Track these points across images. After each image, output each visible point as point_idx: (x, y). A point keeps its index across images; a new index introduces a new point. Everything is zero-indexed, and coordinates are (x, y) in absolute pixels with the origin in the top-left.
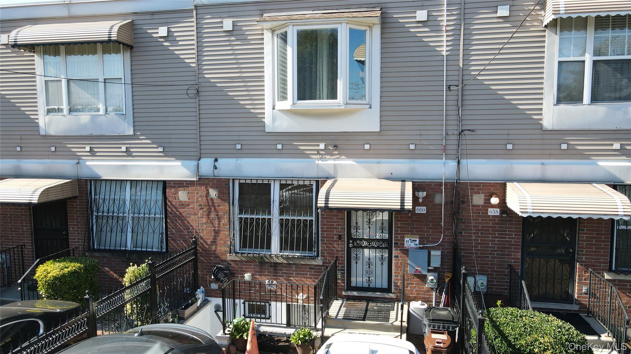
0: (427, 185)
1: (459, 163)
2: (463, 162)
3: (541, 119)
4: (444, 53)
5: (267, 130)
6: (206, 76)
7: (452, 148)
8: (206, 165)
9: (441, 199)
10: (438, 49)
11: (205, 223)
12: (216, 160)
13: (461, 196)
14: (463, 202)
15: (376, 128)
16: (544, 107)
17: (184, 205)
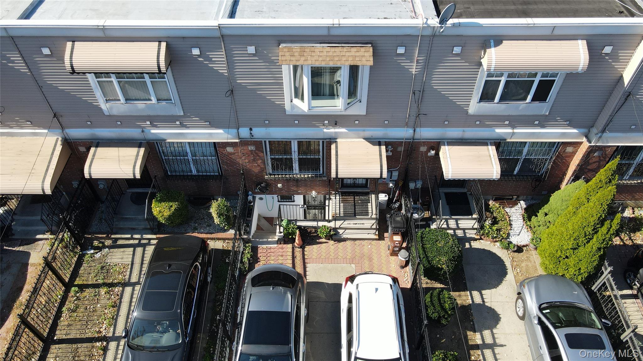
0: (394, 143)
1: (414, 131)
2: (418, 130)
3: (468, 109)
4: (414, 73)
5: (287, 114)
6: (238, 81)
7: (411, 123)
8: (244, 132)
9: (401, 149)
10: (410, 70)
11: (248, 162)
12: (251, 129)
13: (413, 147)
14: (414, 150)
15: (364, 113)
16: (471, 103)
17: (231, 154)
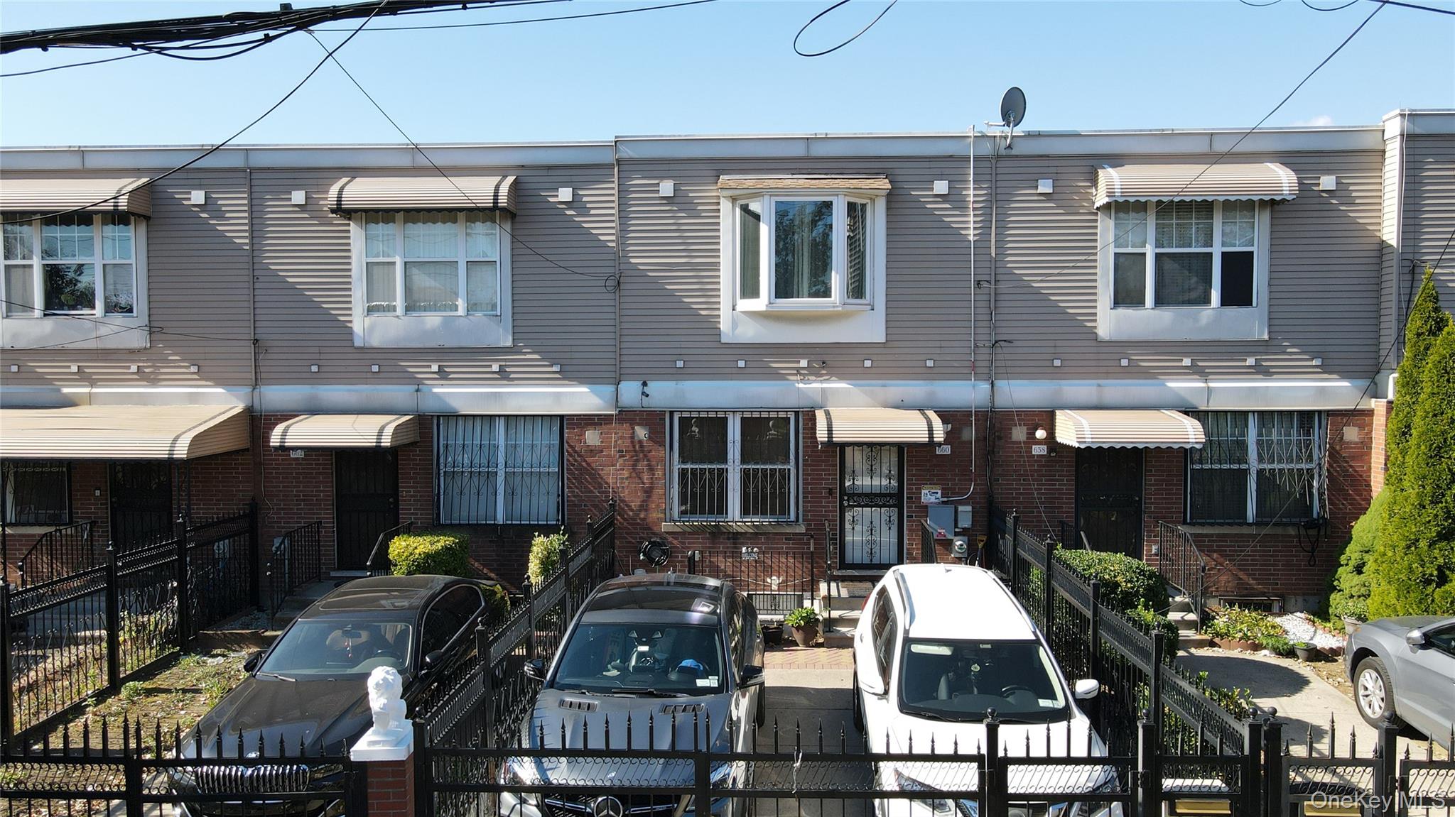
0: (952, 415)
1: (993, 385)
2: (1001, 384)
3: (1095, 327)
4: (971, 238)
5: (723, 341)
6: (633, 261)
7: (983, 366)
8: (630, 392)
9: (971, 434)
10: (963, 232)
11: (627, 478)
12: (645, 384)
13: (996, 429)
14: (1000, 438)
15: (881, 338)
16: (1099, 311)
17: (593, 451)
